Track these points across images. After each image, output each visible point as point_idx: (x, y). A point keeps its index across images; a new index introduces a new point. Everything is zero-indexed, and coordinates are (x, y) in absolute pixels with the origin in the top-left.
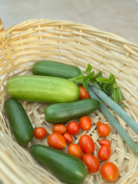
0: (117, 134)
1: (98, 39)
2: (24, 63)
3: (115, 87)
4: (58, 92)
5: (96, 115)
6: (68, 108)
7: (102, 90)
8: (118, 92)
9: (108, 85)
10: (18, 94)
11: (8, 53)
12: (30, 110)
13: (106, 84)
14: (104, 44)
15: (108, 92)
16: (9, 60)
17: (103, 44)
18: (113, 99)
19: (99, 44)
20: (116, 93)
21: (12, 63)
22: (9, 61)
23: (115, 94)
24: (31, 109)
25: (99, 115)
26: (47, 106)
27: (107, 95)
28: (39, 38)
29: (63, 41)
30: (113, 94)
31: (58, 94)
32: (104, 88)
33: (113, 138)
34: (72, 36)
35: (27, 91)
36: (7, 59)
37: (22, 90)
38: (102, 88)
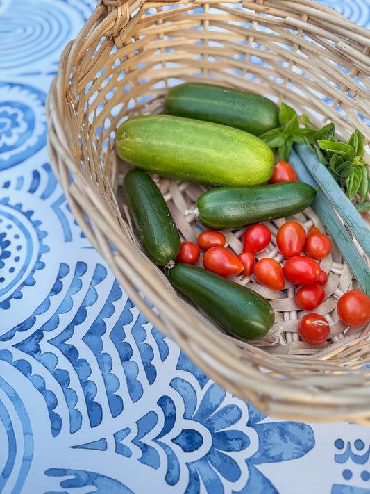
0: (342, 263)
1: (342, 44)
2: (162, 79)
3: (359, 164)
4: (231, 155)
5: (305, 219)
6: (248, 201)
7: (327, 166)
8: (363, 175)
9: (343, 157)
10: (144, 152)
11: (131, 55)
12: (168, 192)
13: (339, 155)
14: (354, 57)
15: (340, 173)
16: (130, 72)
17: (352, 59)
18: (345, 190)
19: (342, 56)
20: (358, 177)
21: (135, 79)
22: (131, 74)
23: (355, 178)
24: (170, 190)
25: (312, 220)
26: (205, 190)
27: (335, 179)
28: (202, 22)
29: (258, 36)
30: (348, 180)
31: (230, 161)
32: (332, 163)
33: (333, 270)
34: (282, 26)
35: (164, 146)
36: (127, 70)
37: (155, 142)
38: (328, 161)
